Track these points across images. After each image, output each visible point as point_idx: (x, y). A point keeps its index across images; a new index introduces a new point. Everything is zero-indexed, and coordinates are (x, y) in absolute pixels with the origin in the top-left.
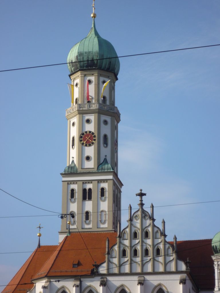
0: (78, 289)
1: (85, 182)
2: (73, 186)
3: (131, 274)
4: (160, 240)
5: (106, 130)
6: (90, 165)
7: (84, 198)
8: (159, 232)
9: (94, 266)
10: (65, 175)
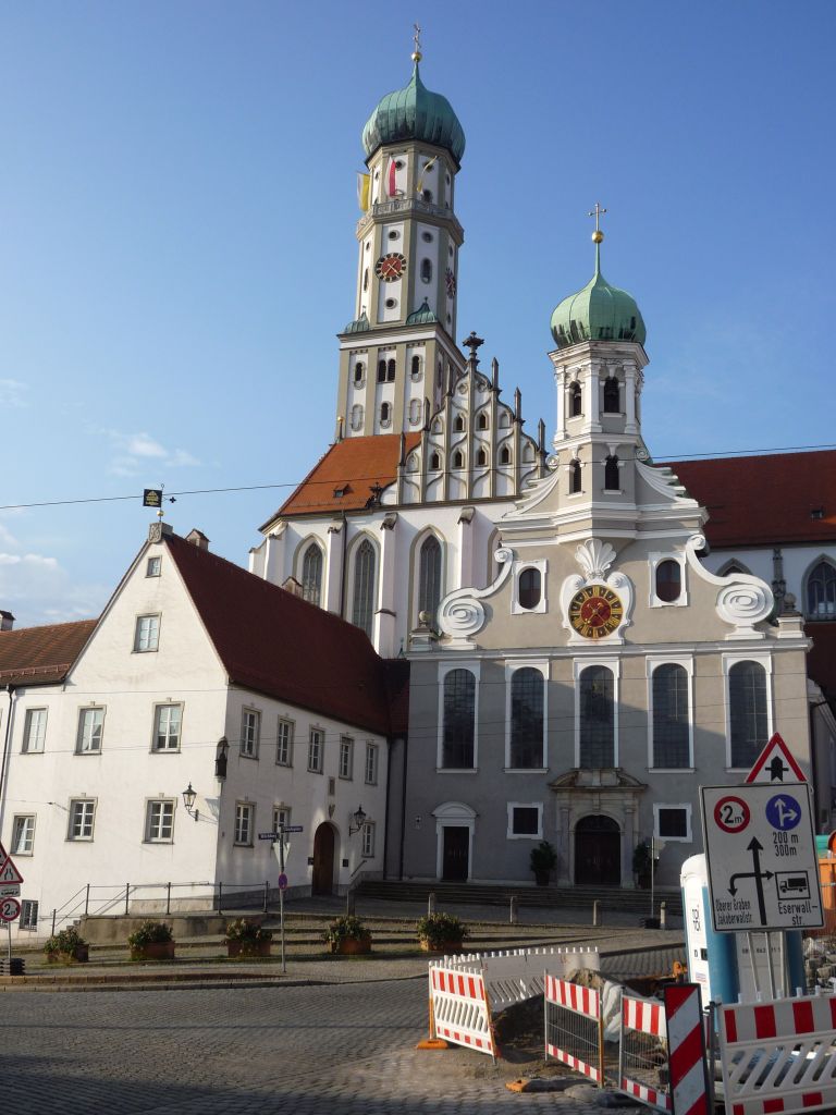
0: (340, 537)
1: (382, 348)
2: (361, 358)
3: (448, 503)
4: (509, 432)
5: (429, 251)
6: (394, 315)
7: (381, 379)
8: (508, 414)
9: (373, 490)
10: (345, 336)
